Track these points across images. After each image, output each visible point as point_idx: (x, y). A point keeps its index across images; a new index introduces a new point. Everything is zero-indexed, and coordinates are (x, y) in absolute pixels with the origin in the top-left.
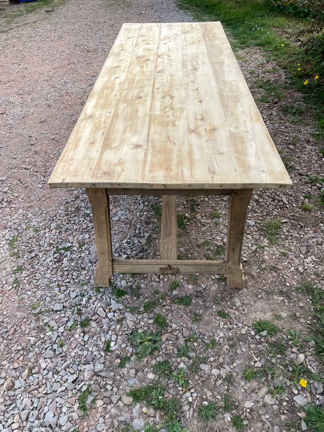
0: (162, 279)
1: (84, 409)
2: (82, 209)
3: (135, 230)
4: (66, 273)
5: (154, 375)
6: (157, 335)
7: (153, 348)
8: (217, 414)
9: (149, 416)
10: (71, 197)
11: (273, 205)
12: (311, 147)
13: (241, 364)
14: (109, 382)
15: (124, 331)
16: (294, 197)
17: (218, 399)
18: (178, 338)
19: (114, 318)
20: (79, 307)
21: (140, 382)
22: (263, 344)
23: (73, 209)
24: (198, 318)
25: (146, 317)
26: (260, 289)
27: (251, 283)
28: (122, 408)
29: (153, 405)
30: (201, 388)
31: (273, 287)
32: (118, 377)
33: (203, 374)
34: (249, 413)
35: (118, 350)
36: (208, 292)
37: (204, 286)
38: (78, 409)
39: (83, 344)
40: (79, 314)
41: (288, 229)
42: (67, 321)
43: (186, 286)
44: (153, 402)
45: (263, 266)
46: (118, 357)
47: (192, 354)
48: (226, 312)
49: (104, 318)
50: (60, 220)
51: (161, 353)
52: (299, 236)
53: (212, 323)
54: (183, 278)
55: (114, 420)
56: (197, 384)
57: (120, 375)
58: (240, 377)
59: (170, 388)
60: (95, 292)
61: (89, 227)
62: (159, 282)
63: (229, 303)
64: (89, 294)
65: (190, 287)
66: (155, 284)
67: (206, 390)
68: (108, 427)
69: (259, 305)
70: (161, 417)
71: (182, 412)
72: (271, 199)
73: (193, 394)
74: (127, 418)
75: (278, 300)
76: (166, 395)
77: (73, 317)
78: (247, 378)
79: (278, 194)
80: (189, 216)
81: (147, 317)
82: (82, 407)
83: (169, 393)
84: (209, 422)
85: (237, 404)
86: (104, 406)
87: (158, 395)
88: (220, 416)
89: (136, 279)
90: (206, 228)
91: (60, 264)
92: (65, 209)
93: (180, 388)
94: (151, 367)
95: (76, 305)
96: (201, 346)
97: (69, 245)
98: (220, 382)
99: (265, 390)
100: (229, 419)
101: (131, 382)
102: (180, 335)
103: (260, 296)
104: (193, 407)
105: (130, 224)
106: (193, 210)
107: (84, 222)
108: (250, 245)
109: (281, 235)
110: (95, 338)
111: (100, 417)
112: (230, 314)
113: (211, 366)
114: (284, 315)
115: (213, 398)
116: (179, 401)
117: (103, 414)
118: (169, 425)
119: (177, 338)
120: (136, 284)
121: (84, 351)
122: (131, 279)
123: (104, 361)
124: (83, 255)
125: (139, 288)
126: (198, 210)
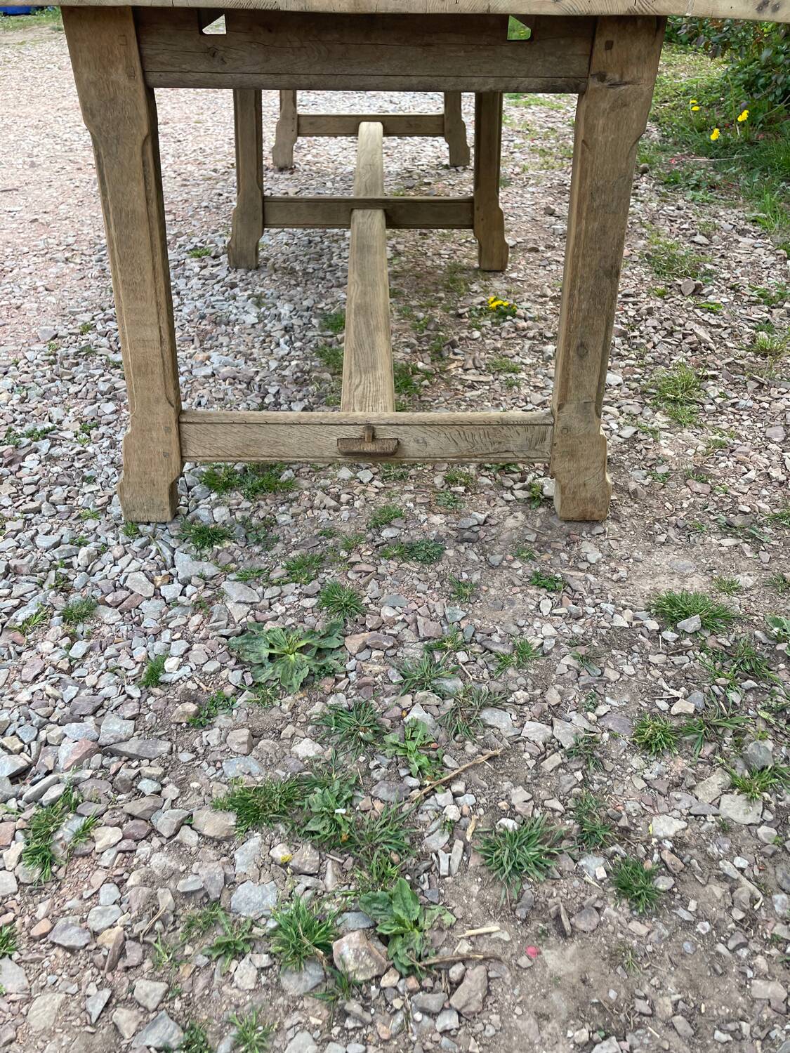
0: (348, 503)
1: (45, 858)
2: (100, 351)
3: (263, 398)
4: (29, 490)
5: (318, 747)
6: (327, 635)
7: (315, 670)
8: (551, 856)
9: (297, 872)
10: (70, 326)
11: (670, 344)
12: (753, 241)
13: (622, 708)
14: (147, 771)
15: (216, 629)
16: (726, 328)
17: (554, 810)
18: (401, 643)
19: (182, 599)
20: (65, 571)
21: (267, 767)
22: (690, 653)
23: (72, 351)
24: (467, 591)
25: (293, 594)
26: (658, 520)
27: (630, 510)
28: (194, 849)
29: (313, 833)
30: (486, 778)
31: (698, 516)
32: (185, 757)
33: (494, 740)
34: (672, 851)
35: (189, 678)
36: (493, 531)
37: (482, 517)
38: (20, 859)
39: (65, 666)
40: (62, 590)
41: (721, 390)
42: (16, 608)
43: (423, 517)
44: (312, 827)
45: (662, 470)
46: (188, 697)
47: (452, 684)
48: (559, 575)
49: (149, 599)
50: (26, 372)
51: (342, 685)
52: (757, 406)
53: (512, 603)
54: (413, 500)
55: (160, 891)
56: (475, 766)
57: (194, 750)
58: (623, 743)
59: (377, 782)
60: (122, 536)
61: (115, 389)
62: (336, 510)
63: (564, 556)
64: (102, 539)
65: (437, 519)
66: (325, 514)
67: (507, 785)
68: (135, 914)
69: (661, 558)
70: (343, 872)
71: (423, 856)
72: (663, 333)
73: (460, 799)
74: (212, 879)
75: (721, 545)
76: (363, 802)
77: (41, 596)
78: (647, 747)
79: (682, 322)
80: (427, 367)
81: (297, 592)
82: (37, 851)
83: (373, 798)
84: (526, 887)
85: (624, 822)
86: (124, 845)
87: (332, 803)
88: (566, 864)
89: (262, 503)
90: (479, 392)
91: (14, 468)
92: (46, 349)
93: (414, 782)
94: (307, 723)
95: (56, 567)
96: (480, 662)
97: (49, 425)
98: (555, 759)
99: (717, 780)
100: (601, 874)
101: (233, 768)
102: (408, 635)
103: (662, 538)
104: (463, 838)
105: (249, 384)
106: (438, 355)
107: (102, 379)
108: (615, 426)
109: (703, 404)
110: (110, 651)
111: (106, 881)
112: (569, 580)
113: (521, 716)
114: (745, 580)
115: (535, 806)
116: (409, 821)
117: (119, 872)
118: (375, 899)
119: (399, 643)
120: (262, 514)
121: (66, 687)
122: (246, 504)
123: (136, 712)
124: (90, 449)
125: (270, 524)
126: (451, 356)
